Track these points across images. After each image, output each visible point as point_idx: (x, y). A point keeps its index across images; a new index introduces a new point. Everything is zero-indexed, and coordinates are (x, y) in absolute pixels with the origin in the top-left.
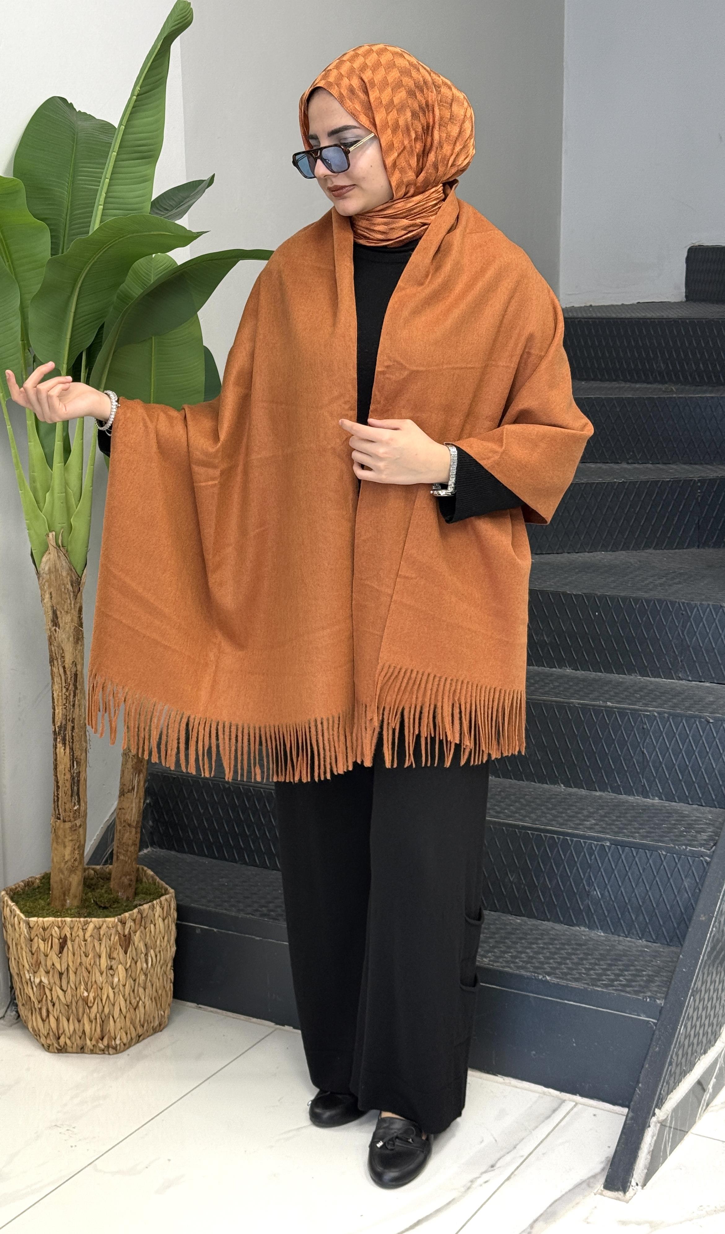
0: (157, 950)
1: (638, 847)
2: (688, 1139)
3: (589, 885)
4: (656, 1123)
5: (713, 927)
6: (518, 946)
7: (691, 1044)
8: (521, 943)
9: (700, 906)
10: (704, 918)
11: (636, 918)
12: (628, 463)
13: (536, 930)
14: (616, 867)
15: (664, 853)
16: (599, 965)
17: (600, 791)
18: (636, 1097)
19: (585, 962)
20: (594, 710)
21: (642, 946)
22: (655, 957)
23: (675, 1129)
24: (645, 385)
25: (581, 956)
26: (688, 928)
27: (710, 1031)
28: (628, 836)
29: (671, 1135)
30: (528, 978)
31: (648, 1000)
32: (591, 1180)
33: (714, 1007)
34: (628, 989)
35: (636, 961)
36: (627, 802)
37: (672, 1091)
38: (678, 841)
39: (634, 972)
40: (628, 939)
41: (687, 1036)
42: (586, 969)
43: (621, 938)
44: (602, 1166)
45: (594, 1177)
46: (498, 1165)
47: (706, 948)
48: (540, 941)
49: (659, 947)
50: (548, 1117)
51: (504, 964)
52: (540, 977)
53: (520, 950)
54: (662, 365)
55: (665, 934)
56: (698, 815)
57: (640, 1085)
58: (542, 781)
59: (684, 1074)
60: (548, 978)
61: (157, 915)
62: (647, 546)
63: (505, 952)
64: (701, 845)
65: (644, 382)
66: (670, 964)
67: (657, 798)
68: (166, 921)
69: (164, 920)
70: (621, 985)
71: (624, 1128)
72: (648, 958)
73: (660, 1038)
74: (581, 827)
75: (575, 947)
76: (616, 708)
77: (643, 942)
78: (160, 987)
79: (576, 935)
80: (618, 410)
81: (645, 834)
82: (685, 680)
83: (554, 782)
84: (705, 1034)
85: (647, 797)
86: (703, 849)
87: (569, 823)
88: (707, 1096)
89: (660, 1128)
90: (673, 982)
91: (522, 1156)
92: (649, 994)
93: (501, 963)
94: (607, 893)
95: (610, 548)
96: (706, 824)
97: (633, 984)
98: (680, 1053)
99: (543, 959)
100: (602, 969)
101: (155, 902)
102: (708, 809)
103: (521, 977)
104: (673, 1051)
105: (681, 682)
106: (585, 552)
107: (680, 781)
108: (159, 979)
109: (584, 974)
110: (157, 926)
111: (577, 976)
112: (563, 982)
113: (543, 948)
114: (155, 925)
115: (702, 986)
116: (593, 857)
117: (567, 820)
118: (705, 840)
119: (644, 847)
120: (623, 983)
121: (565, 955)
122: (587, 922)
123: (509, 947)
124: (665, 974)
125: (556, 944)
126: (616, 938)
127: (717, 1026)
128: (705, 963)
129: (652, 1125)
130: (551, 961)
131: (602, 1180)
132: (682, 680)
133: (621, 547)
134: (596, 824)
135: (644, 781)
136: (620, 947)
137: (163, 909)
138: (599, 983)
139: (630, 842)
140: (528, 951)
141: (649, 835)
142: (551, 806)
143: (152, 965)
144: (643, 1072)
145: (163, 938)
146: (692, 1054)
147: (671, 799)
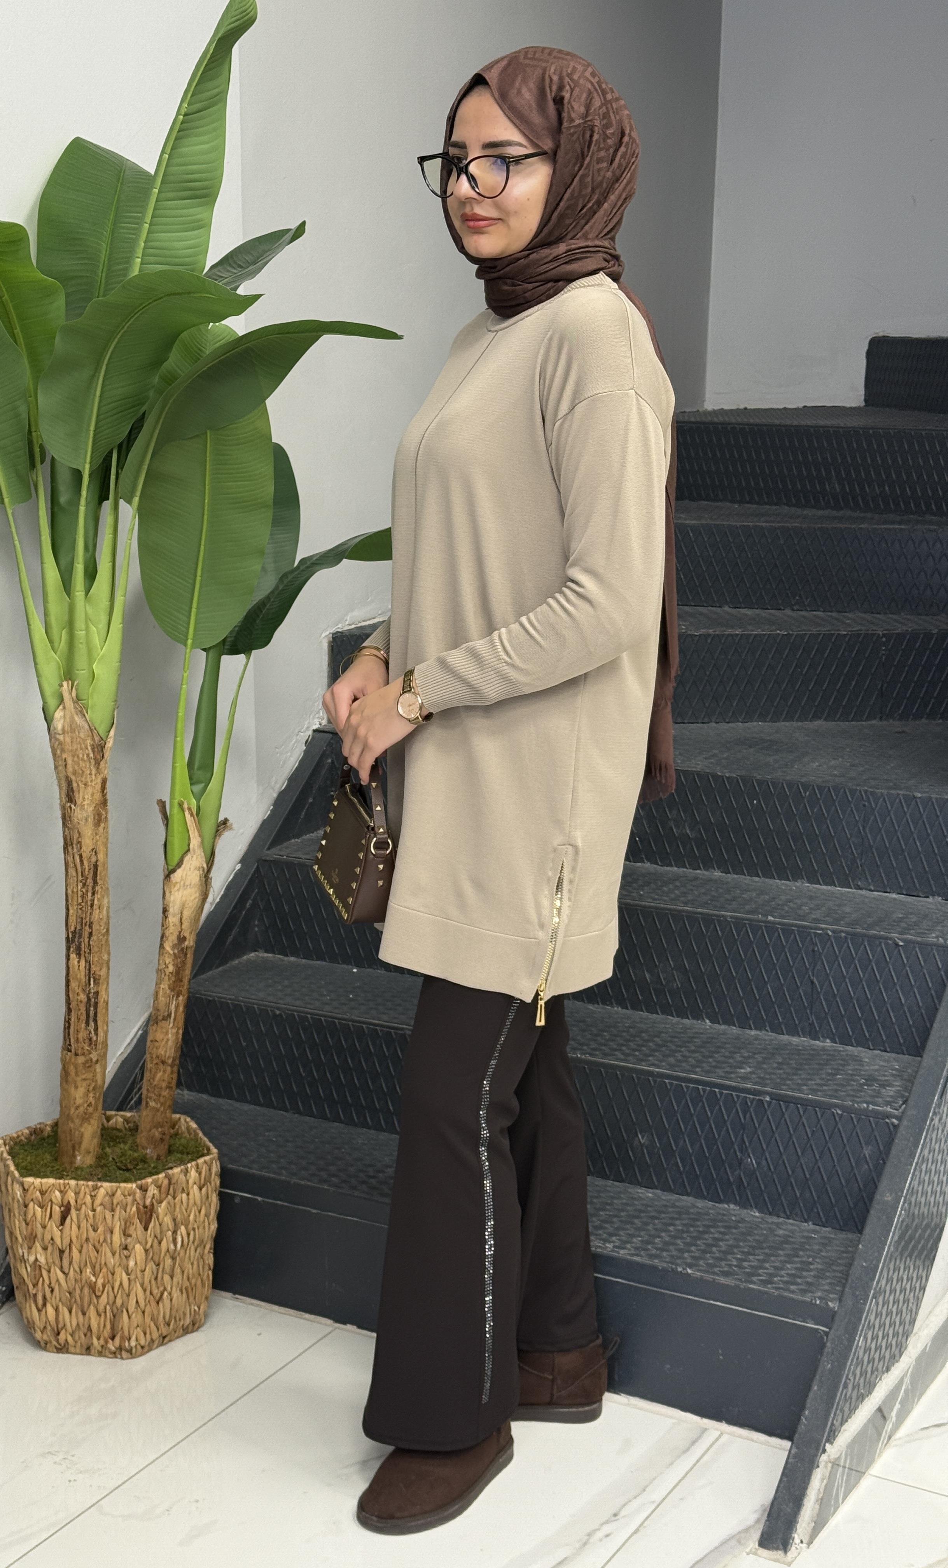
0: (190, 1226)
1: (806, 1103)
2: (866, 1483)
3: (741, 1151)
4: (826, 1463)
5: (902, 1209)
6: (650, 1227)
7: (871, 1361)
8: (654, 1224)
9: (884, 1184)
10: (890, 1198)
11: (801, 1195)
12: (793, 610)
13: (673, 1207)
14: (777, 1128)
15: (839, 1112)
16: (754, 1255)
17: (756, 1029)
18: (801, 1428)
19: (735, 1250)
20: (750, 925)
21: (808, 1231)
22: (824, 1245)
23: (850, 1469)
24: (814, 511)
25: (731, 1242)
26: (868, 1211)
27: (894, 1343)
28: (793, 1090)
29: (845, 1478)
30: (664, 1269)
31: (818, 1302)
32: (743, 1535)
33: (899, 1312)
34: (792, 1287)
35: (801, 1250)
36: (790, 1044)
37: (847, 1421)
38: (857, 1097)
39: (799, 1265)
40: (791, 1221)
41: (867, 1350)
42: (737, 1259)
43: (781, 1220)
44: (755, 1516)
45: (747, 1530)
46: (623, 1513)
47: (892, 1237)
48: (678, 1222)
49: (829, 1233)
50: (687, 1450)
51: (633, 1252)
52: (680, 1269)
53: (653, 1232)
54: (837, 486)
55: (839, 1216)
56: (882, 1063)
57: (807, 1412)
58: (682, 1014)
59: (861, 1398)
60: (689, 1271)
61: (191, 1182)
62: (816, 717)
63: (632, 1236)
64: (888, 1103)
65: (813, 507)
66: (845, 1255)
67: (828, 1041)
68: (204, 1190)
69: (200, 1189)
70: (784, 1282)
71: (785, 1468)
72: (816, 1247)
73: (833, 1354)
74: (733, 1076)
75: (722, 1230)
76: (779, 924)
77: (810, 1226)
78: (193, 1275)
79: (724, 1215)
80: (782, 542)
81: (815, 1087)
82: (866, 889)
83: (697, 1016)
84: (889, 1346)
85: (815, 1038)
86: (889, 1109)
87: (718, 1070)
88: (889, 1426)
89: (832, 1467)
90: (850, 1281)
91: (653, 1502)
92: (819, 1294)
93: (629, 1250)
94: (764, 1163)
95: (770, 717)
96: (893, 1075)
97: (799, 1281)
98: (858, 1372)
99: (682, 1246)
100: (758, 1260)
101: (189, 1165)
102: (893, 1055)
103: (654, 1268)
104: (850, 1368)
105: (860, 891)
106: (738, 721)
107: (859, 1019)
108: (192, 1264)
109: (736, 1266)
110: (191, 1196)
111: (726, 1269)
112: (709, 1277)
113: (683, 1231)
114: (188, 1194)
115: (886, 1285)
116: (748, 1116)
117: (715, 1067)
118: (891, 1097)
119: (815, 1104)
120: (785, 1279)
121: (710, 1241)
122: (738, 1198)
123: (638, 1229)
124: (838, 1268)
125: (698, 1226)
126: (775, 1219)
127: (903, 1336)
128: (891, 1255)
129: (822, 1465)
130: (693, 1248)
131: (757, 1535)
132: (861, 889)
133: (783, 717)
134: (750, 1073)
135: (813, 1018)
136: (781, 1232)
137: (200, 1174)
138: (754, 1279)
139: (796, 1098)
140: (663, 1234)
141: (819, 1088)
142: (693, 1048)
143: (182, 1245)
144: (811, 1395)
145: (200, 1212)
146: (872, 1373)
147: (845, 1040)
